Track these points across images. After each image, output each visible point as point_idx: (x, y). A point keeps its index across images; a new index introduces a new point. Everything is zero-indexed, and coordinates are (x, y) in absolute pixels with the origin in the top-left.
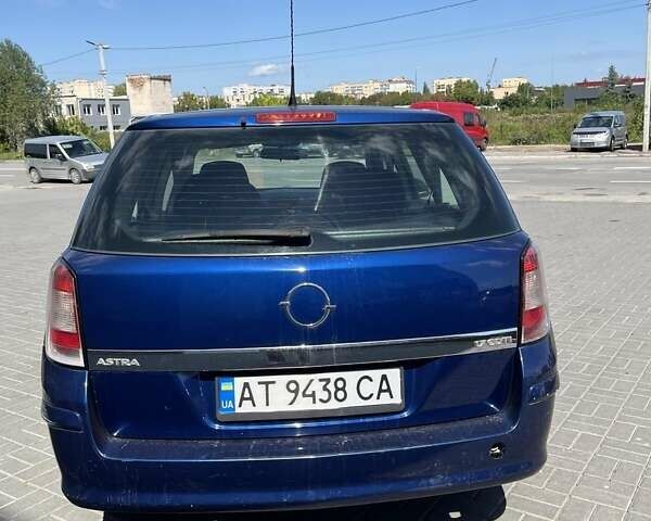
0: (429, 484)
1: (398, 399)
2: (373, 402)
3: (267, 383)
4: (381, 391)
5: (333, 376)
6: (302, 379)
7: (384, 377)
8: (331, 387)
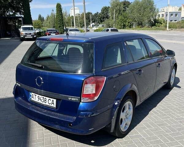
0: (55, 126)
1: (55, 106)
2: (50, 105)
3: (35, 95)
4: (52, 103)
5: (45, 97)
6: (40, 96)
7: (53, 100)
8: (44, 99)
